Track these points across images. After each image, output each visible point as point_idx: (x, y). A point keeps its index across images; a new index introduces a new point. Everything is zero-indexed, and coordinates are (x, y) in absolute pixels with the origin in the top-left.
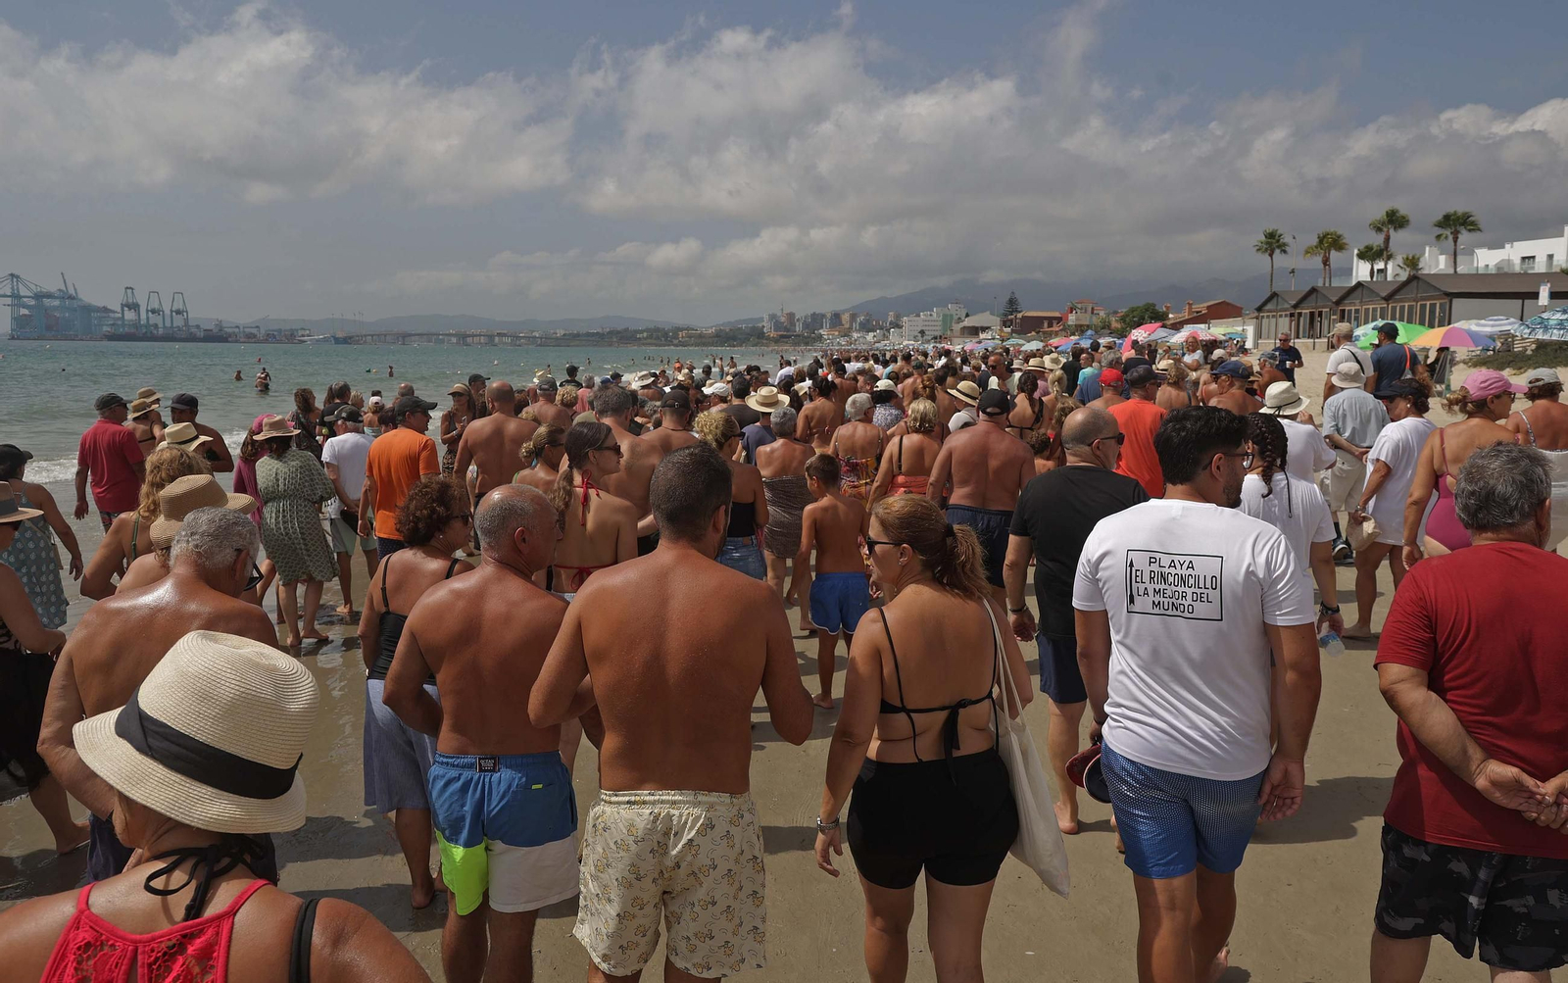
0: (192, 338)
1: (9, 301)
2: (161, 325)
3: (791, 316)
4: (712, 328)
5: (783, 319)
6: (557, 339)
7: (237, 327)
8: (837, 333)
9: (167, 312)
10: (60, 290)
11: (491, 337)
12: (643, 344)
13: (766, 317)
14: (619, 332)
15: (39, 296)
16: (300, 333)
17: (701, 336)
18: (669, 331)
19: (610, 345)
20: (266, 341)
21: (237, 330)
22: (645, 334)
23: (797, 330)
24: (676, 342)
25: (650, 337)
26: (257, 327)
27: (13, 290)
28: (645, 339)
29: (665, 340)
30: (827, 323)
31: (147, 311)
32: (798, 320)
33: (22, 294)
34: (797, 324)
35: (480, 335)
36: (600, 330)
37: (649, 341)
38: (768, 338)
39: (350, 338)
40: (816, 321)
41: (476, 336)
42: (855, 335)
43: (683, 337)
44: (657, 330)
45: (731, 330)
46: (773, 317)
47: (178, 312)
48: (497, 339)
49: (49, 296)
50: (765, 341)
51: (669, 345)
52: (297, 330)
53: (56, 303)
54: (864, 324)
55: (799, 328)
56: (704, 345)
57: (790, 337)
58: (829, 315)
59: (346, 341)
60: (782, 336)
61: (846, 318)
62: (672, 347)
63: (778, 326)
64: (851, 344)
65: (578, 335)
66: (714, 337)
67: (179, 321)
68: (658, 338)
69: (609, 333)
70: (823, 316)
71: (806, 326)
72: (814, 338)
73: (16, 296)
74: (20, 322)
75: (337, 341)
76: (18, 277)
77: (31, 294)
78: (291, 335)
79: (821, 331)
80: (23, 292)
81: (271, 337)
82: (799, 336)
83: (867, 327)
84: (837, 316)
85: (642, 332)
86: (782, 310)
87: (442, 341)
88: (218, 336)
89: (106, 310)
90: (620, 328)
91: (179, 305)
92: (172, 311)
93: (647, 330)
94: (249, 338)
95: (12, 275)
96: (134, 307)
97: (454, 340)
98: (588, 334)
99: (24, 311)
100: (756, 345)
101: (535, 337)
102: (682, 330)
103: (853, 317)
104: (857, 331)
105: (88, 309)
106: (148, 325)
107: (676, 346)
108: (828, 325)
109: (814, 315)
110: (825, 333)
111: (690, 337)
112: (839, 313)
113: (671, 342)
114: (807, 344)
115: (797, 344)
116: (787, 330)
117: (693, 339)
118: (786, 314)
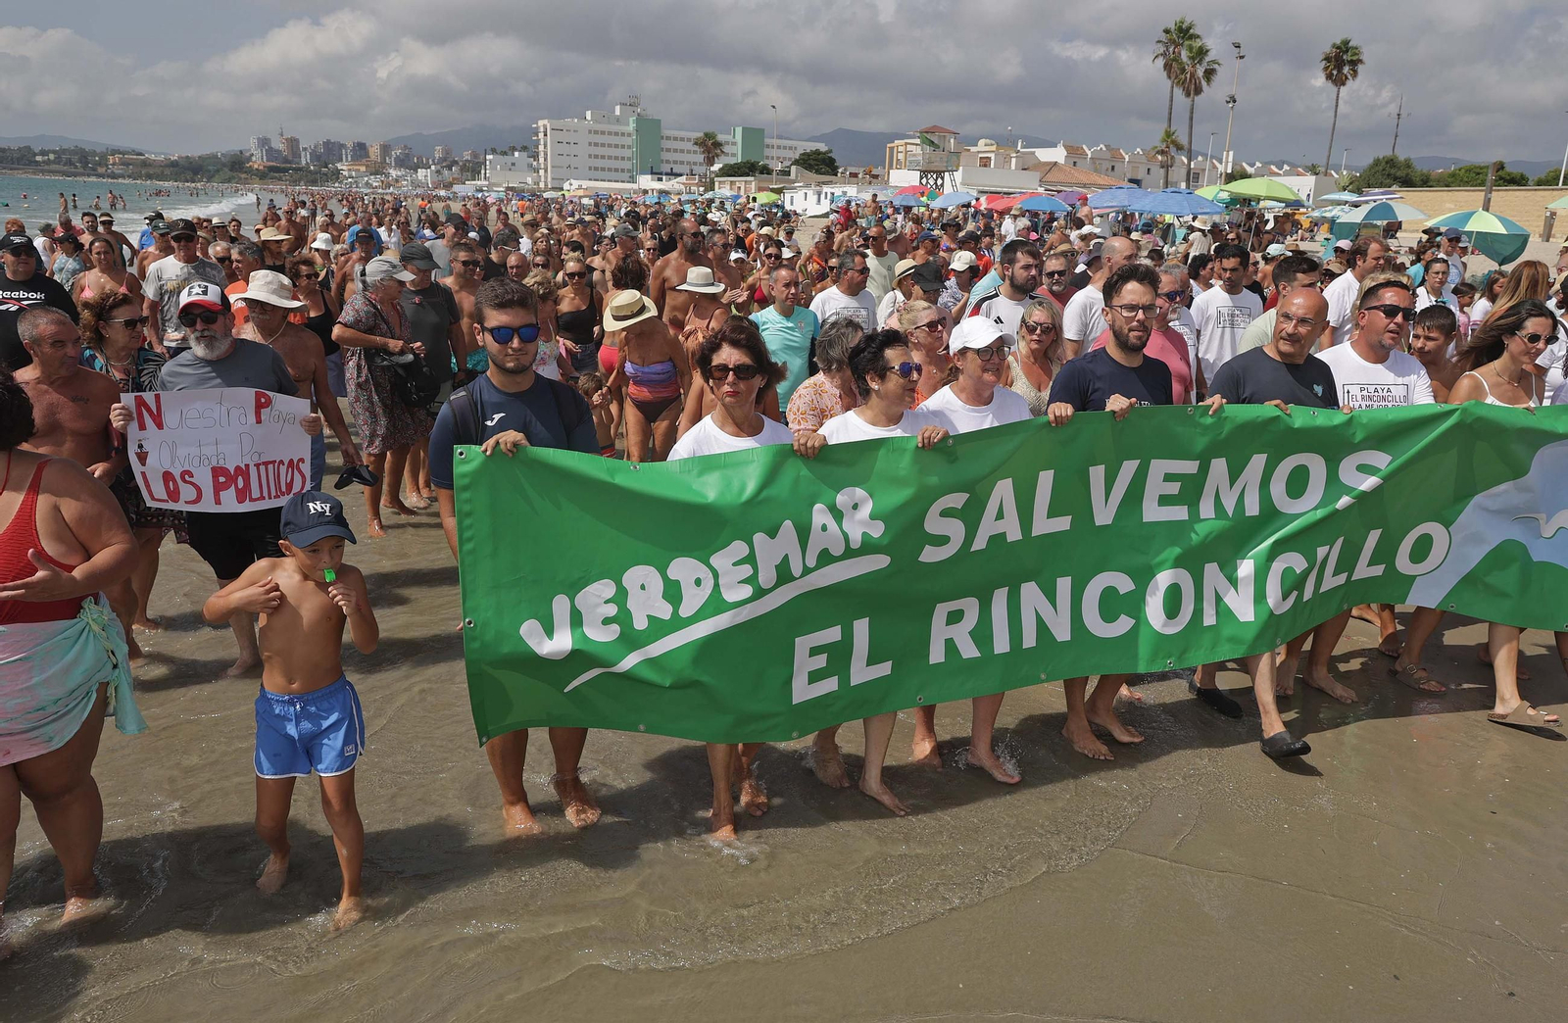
3: (293, 143)
5: (280, 146)
8: (363, 169)
12: (43, 172)
17: (145, 164)
22: (51, 157)
23: (303, 162)
24: (101, 170)
25: (58, 161)
28: (48, 162)
29: (85, 168)
32: (305, 149)
34: (303, 154)
37: (54, 167)
38: (250, 171)
40: (332, 150)
42: (394, 173)
43: (113, 164)
46: (264, 142)
50: (243, 176)
51: (89, 176)
54: (403, 160)
55: (305, 160)
56: (149, 177)
57: (285, 170)
58: (350, 145)
60: (272, 169)
61: (374, 152)
63: (271, 153)
64: (389, 186)
66: (167, 166)
68: (70, 163)
70: (342, 146)
71: (316, 156)
72: (326, 175)
79: (339, 165)
82: (300, 169)
83: (409, 163)
84: (362, 147)
86: (281, 133)
100: (229, 181)
102: (114, 152)
103: (386, 149)
107: (101, 176)
108: (349, 156)
109: (327, 144)
110: (344, 168)
111: (126, 164)
112: (364, 144)
113: (94, 169)
114: (314, 183)
115: (296, 182)
116: (286, 161)
117: (131, 167)
118: (286, 140)
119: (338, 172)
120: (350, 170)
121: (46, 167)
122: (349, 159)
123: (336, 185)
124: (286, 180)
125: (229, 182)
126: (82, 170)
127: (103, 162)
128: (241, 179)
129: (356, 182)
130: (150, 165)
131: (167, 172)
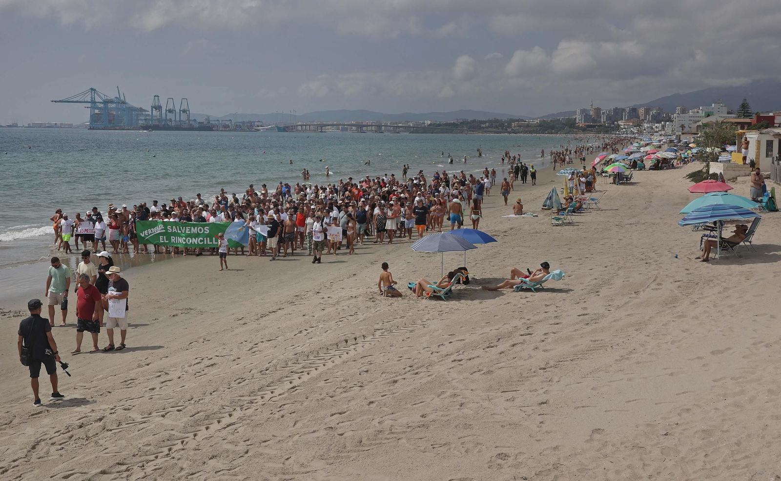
0: (191, 128)
1: (89, 105)
2: (173, 119)
3: (598, 110)
4: (537, 119)
5: (591, 113)
6: (424, 128)
7: (218, 120)
8: (631, 124)
9: (178, 111)
10: (116, 98)
11: (379, 127)
12: (486, 132)
13: (578, 111)
14: (468, 123)
15: (106, 102)
16: (256, 124)
17: (528, 126)
18: (505, 122)
19: (462, 133)
20: (234, 130)
21: (217, 122)
22: (487, 124)
23: (602, 121)
24: (509, 130)
25: (491, 127)
26: (230, 120)
27: (92, 99)
28: (487, 127)
29: (502, 129)
30: (625, 116)
31: (166, 110)
32: (603, 113)
33: (96, 100)
34: (602, 116)
35: (372, 126)
36: (455, 121)
37: (490, 129)
38: (578, 128)
39: (288, 127)
40: (617, 114)
41: (369, 126)
42: (646, 125)
43: (515, 126)
44: (497, 121)
45: (551, 121)
46: (583, 111)
47: (184, 111)
48: (383, 128)
49: (111, 102)
50: (575, 130)
51: (504, 133)
52: (254, 122)
53: (114, 105)
54: (655, 117)
55: (603, 119)
56: (531, 132)
57: (594, 126)
58: (628, 110)
59: (285, 129)
61: (641, 111)
62: (506, 134)
63: (587, 117)
65: (439, 125)
66: (538, 126)
67: (184, 117)
68: (497, 127)
69: (461, 123)
70: (623, 110)
71: (609, 117)
73: (93, 102)
74: (94, 118)
75: (280, 130)
76: (95, 90)
77: (101, 101)
78: (251, 125)
79: (620, 123)
80: (97, 99)
81: (239, 127)
82: (601, 126)
83: (656, 119)
84: (634, 110)
85: (484, 122)
86: (592, 106)
87: (346, 130)
88: (207, 127)
89: (141, 110)
90: (470, 119)
91: (184, 107)
92: (180, 110)
93: (489, 121)
94: (225, 127)
95: (92, 89)
96: (158, 108)
97: (354, 128)
98: (447, 124)
99: (97, 111)
101: (409, 127)
102: (514, 121)
103: (647, 111)
104: (649, 122)
105: (132, 109)
106: (166, 120)
107: (509, 133)
108: (626, 117)
109: (616, 110)
110: (622, 124)
111: (520, 126)
112: (636, 109)
113: (506, 130)
114: (607, 132)
115: (599, 132)
116: (594, 121)
117: (522, 128)
118: (594, 109)
119: (619, 126)
120: (625, 125)
121: (487, 130)
122: (626, 118)
123: (617, 133)
124: (594, 131)
125: (569, 133)
126: (500, 130)
127: (509, 126)
128: (574, 131)
129: (626, 131)
130: (530, 126)
131: (539, 128)
